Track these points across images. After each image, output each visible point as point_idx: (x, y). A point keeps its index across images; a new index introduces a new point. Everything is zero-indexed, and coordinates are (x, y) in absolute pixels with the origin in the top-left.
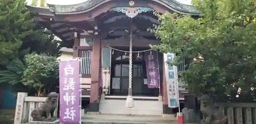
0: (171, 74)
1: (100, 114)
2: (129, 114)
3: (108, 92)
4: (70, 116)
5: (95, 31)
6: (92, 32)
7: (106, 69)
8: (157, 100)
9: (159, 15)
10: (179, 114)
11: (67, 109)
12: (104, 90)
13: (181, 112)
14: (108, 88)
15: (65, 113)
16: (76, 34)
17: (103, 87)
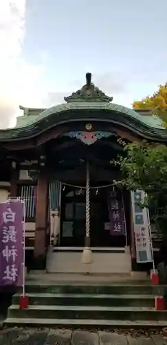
0: (139, 217)
1: (47, 273)
2: (86, 271)
3: (58, 241)
4: (10, 276)
5: (40, 161)
6: (36, 162)
7: (54, 210)
8: (123, 252)
9: (124, 143)
10: (154, 272)
11: (8, 268)
12: (52, 239)
13: (156, 268)
14: (57, 236)
15: (5, 272)
16: (14, 165)
17: (51, 234)
